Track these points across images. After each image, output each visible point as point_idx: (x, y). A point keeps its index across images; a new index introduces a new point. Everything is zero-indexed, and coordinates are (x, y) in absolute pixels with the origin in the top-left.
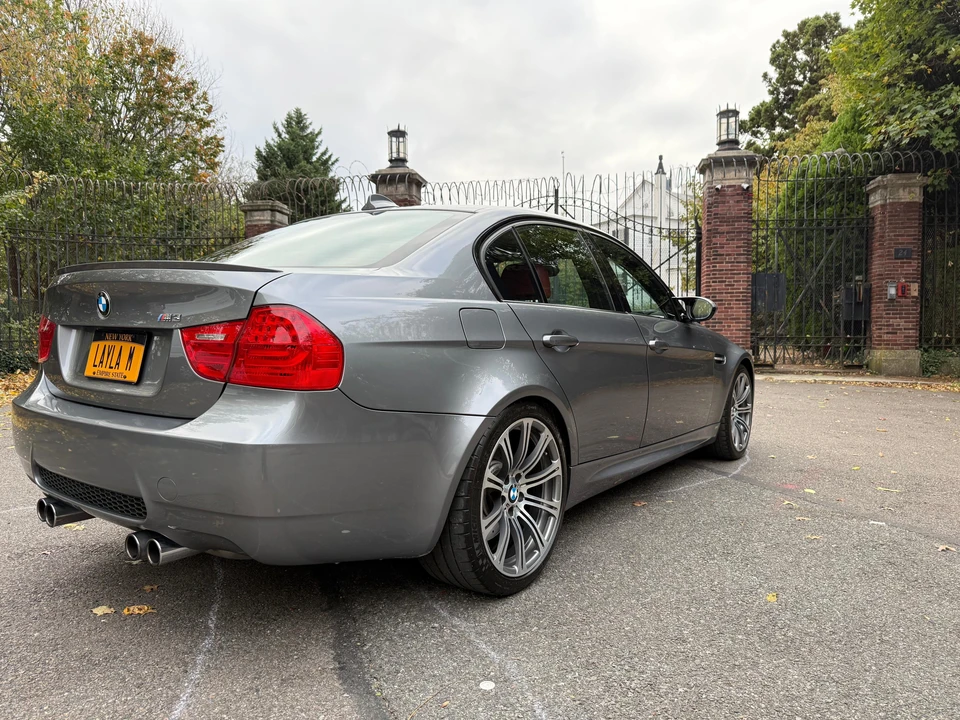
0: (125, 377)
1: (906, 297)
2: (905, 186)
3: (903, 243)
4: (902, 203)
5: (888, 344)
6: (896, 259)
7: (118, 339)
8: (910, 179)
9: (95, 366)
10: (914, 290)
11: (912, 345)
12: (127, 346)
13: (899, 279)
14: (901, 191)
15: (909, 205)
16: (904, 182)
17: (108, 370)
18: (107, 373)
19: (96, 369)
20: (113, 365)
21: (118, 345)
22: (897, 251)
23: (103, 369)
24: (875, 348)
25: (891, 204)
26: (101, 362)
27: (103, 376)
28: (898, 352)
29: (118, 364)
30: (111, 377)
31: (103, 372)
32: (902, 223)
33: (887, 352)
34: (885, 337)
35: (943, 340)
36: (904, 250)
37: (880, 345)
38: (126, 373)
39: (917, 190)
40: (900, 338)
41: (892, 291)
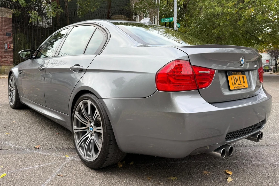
0: (245, 87)
1: (10, 49)
2: (8, 13)
3: (8, 31)
4: (7, 18)
5: (6, 64)
6: (7, 36)
7: (237, 74)
8: (10, 10)
9: (233, 85)
10: (12, 46)
11: (12, 64)
12: (241, 76)
13: (8, 42)
14: (7, 14)
15: (9, 19)
16: (8, 11)
17: (238, 85)
18: (239, 87)
19: (234, 86)
20: (239, 83)
21: (238, 76)
22: (7, 33)
23: (237, 86)
24: (2, 65)
25: (4, 18)
26: (235, 83)
27: (238, 88)
28: (9, 66)
29: (240, 83)
30: (240, 88)
31: (237, 87)
32: (8, 25)
33: (6, 67)
34: (5, 62)
35: (18, 62)
36: (9, 33)
37: (3, 64)
38: (244, 85)
39: (11, 14)
40: (9, 62)
41: (6, 47)
